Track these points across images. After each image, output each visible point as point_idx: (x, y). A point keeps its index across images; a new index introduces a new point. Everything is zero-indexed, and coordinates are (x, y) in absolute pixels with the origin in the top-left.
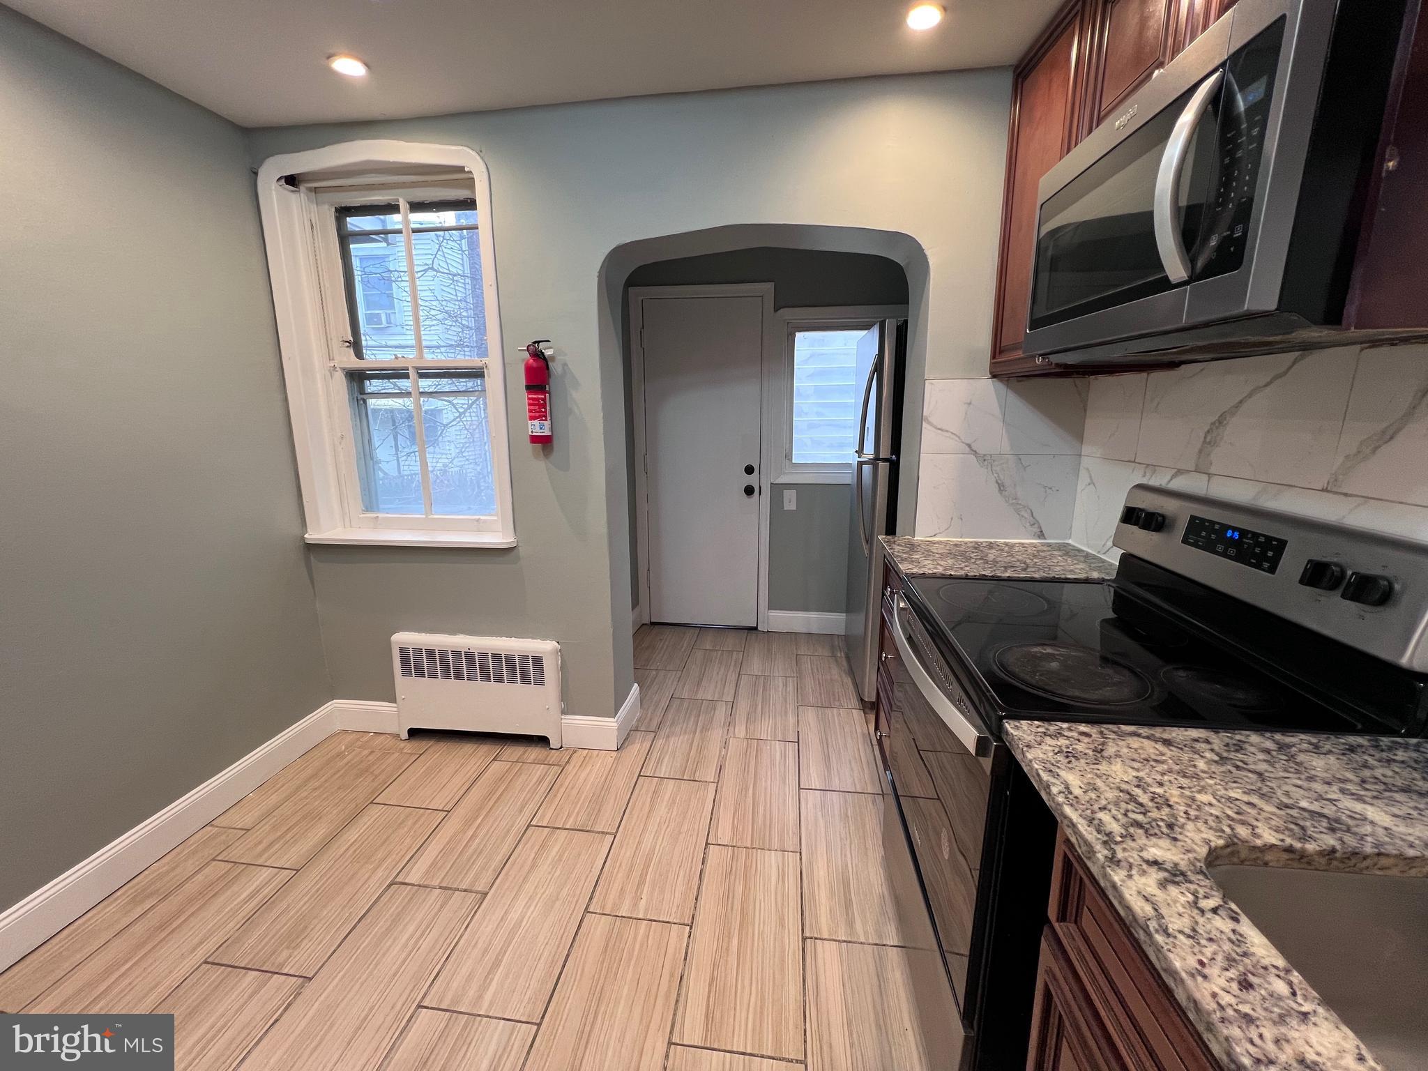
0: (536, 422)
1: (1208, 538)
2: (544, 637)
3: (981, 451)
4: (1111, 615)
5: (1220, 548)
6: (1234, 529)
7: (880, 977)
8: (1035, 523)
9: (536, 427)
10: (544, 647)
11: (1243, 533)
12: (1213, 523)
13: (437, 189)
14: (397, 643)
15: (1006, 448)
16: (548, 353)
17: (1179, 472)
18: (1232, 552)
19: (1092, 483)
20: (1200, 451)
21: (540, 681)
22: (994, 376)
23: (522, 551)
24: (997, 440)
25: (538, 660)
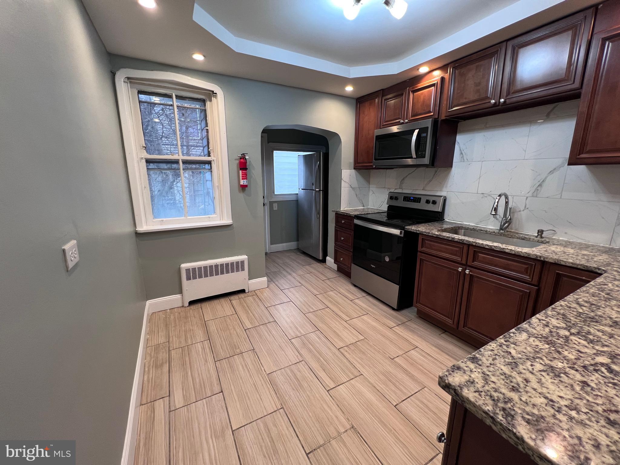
0: (245, 180)
1: (408, 199)
2: (241, 254)
3: (353, 187)
4: (387, 219)
5: (410, 201)
6: (412, 197)
7: (369, 301)
8: (363, 203)
9: (242, 182)
10: (244, 257)
11: (414, 197)
12: (408, 197)
13: (189, 93)
14: (184, 268)
15: (357, 186)
16: (247, 157)
17: (396, 189)
18: (412, 201)
19: (373, 193)
20: (400, 185)
21: (243, 269)
22: (354, 169)
23: (234, 225)
24: (355, 185)
25: (243, 262)
